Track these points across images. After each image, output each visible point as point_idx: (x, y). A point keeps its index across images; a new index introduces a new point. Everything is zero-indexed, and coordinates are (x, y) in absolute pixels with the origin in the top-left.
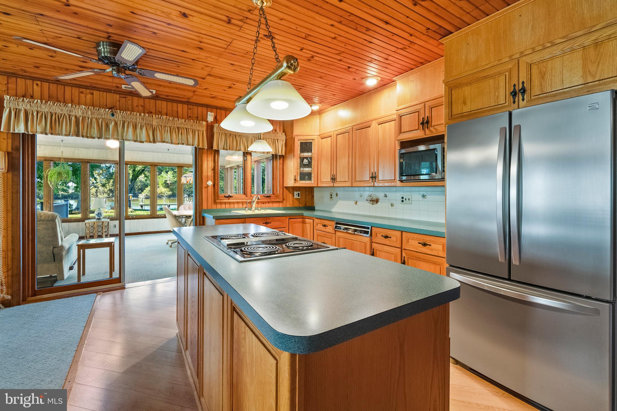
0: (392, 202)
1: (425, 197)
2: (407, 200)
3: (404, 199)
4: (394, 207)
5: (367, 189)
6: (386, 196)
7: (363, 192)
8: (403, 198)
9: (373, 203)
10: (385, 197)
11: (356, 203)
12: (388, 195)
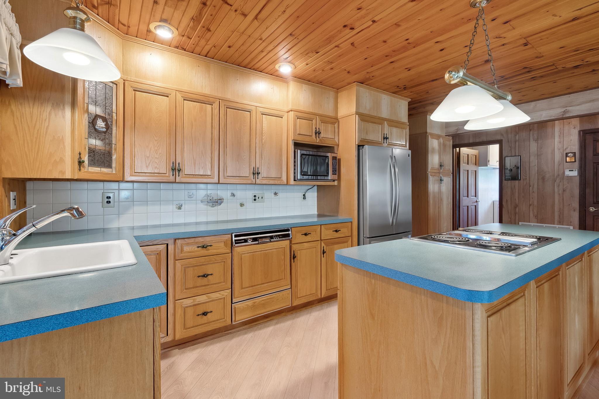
0: (241, 201)
1: (277, 194)
2: (260, 198)
3: (257, 198)
4: (244, 207)
5: (202, 186)
6: (233, 195)
7: (194, 191)
8: (255, 196)
9: (213, 205)
10: (231, 196)
11: (180, 208)
12: (235, 194)
